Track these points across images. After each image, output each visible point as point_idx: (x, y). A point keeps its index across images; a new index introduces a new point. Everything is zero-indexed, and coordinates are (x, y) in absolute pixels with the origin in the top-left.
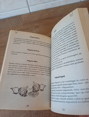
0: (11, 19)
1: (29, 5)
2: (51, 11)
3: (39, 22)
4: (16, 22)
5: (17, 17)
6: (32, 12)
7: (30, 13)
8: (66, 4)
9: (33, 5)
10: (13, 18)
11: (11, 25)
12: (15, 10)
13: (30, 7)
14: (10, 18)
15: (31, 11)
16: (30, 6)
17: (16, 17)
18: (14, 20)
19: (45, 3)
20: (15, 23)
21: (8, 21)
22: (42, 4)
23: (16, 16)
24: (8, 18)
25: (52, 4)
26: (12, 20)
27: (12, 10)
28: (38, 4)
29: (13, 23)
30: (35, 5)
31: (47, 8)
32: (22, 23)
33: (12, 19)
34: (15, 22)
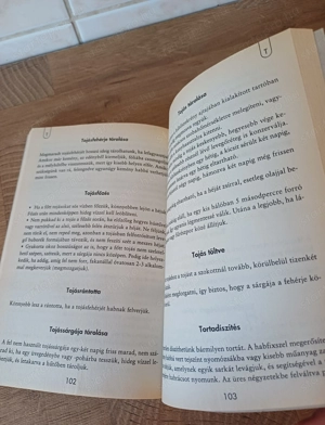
0: (6, 72)
1: (74, 13)
2: (161, 31)
3: (116, 80)
4: (26, 86)
5: (30, 65)
7: (81, 43)
8: (216, 4)
9: (89, 14)
10: (15, 70)
11: (9, 96)
12: (17, 34)
13: (77, 22)
14: (2, 70)
15: (84, 39)
16: (77, 17)
17: (26, 64)
18: (19, 77)
20: (21, 89)
23: (25, 60)
26: (8, 76)
28: (109, 9)
29: (14, 91)
30: (95, 12)
31: (144, 24)
32: (52, 85)
33: (10, 72)
34: (25, 83)
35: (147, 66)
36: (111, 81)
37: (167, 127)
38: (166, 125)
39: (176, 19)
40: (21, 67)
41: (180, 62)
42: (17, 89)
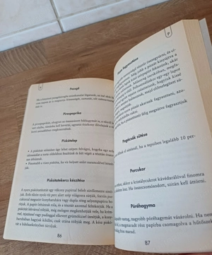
0: (19, 51)
1: (59, 15)
2: (112, 24)
3: (84, 54)
5: (33, 46)
6: (68, 32)
7: (63, 32)
8: (144, 7)
9: (68, 15)
10: (24, 50)
11: (20, 66)
12: (26, 29)
13: (61, 21)
14: (16, 50)
15: (65, 30)
16: (61, 17)
17: (31, 46)
18: (26, 54)
19: (96, 7)
20: (28, 61)
21: (12, 57)
22: (88, 10)
23: (30, 44)
24: (12, 51)
25: (112, 8)
26: (20, 54)
27: (20, 31)
28: (80, 12)
30: (72, 14)
31: (101, 20)
32: (46, 58)
33: (21, 51)
34: (30, 57)
35: (104, 45)
36: (82, 55)
37: (113, 80)
38: (112, 79)
39: (120, 16)
40: (28, 48)
41: (124, 42)
42: (26, 61)
